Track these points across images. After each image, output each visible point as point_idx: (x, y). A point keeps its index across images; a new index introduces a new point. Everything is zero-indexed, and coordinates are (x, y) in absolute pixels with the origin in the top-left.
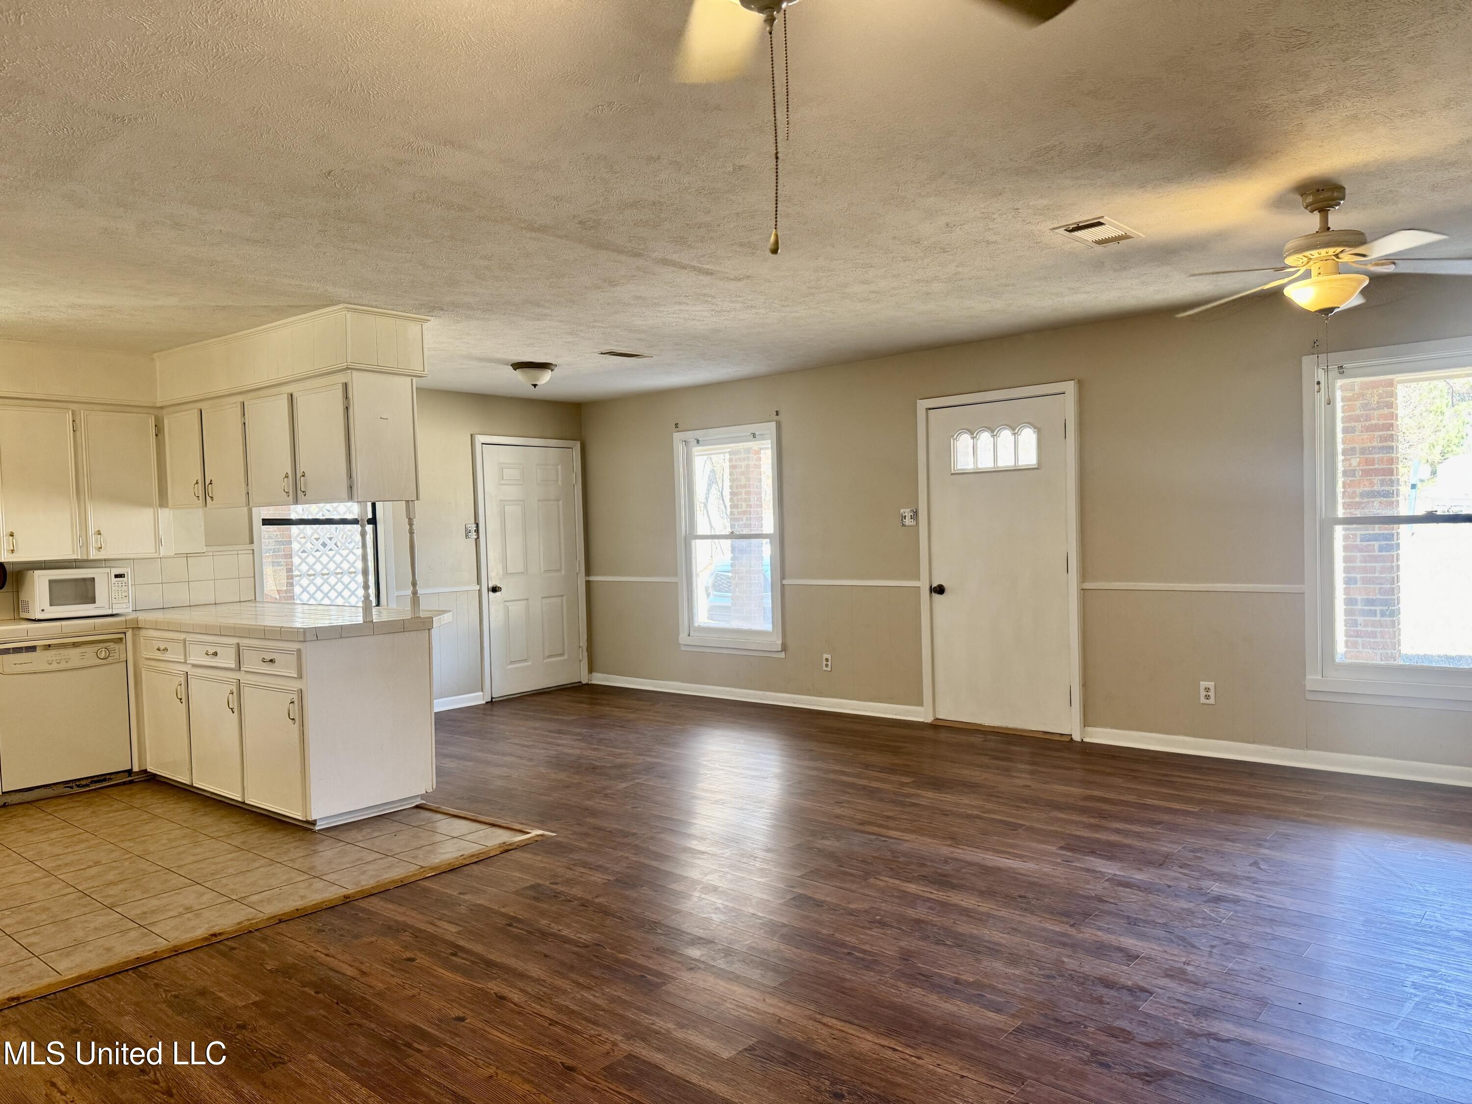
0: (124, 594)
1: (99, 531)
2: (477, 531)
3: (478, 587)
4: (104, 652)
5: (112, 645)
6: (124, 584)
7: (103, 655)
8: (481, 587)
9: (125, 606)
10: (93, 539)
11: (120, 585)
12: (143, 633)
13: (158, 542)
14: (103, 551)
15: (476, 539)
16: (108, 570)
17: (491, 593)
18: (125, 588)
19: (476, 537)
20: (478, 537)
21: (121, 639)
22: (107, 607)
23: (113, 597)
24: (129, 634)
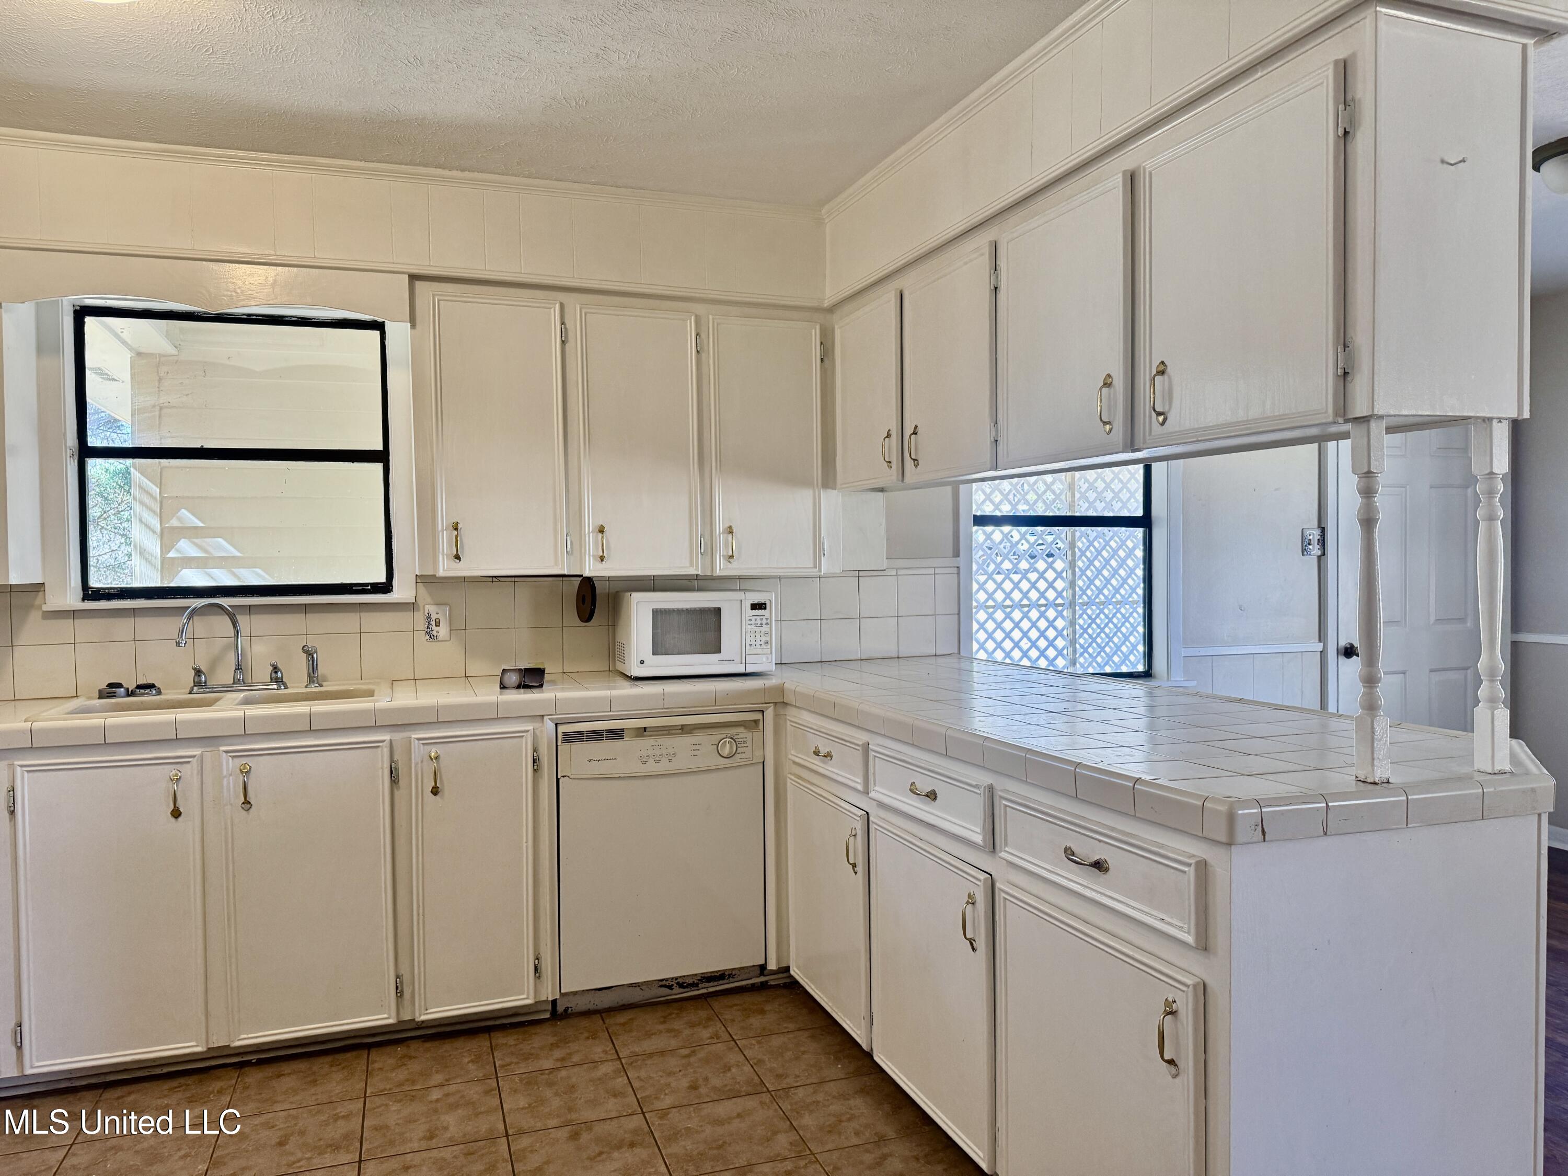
0: (764, 639)
1: (730, 527)
2: (1322, 542)
3: (1320, 647)
4: (728, 745)
5: (741, 732)
6: (764, 621)
7: (726, 752)
8: (1325, 647)
9: (764, 660)
10: (721, 539)
11: (759, 622)
12: (791, 713)
13: (819, 550)
14: (735, 563)
15: (1319, 557)
16: (741, 595)
17: (1342, 659)
18: (765, 628)
19: (1319, 553)
20: (1324, 554)
21: (756, 722)
22: (738, 660)
23: (748, 643)
24: (770, 713)
